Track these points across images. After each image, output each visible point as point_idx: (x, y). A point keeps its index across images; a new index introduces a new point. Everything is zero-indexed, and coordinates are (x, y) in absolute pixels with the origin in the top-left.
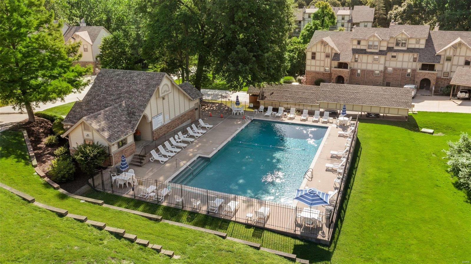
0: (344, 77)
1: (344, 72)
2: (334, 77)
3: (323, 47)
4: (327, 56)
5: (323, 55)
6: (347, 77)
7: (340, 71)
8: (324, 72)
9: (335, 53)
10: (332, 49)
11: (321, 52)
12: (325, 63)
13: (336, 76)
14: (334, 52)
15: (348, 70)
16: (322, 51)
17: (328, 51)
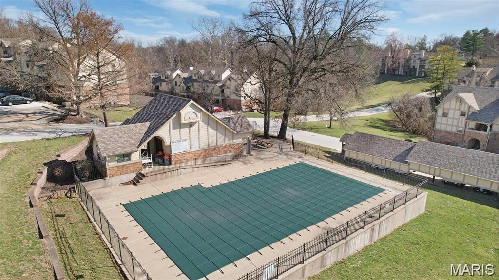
0: (480, 141)
1: (482, 135)
2: (467, 139)
3: (458, 103)
4: (463, 114)
5: (458, 113)
6: (485, 142)
7: (476, 133)
8: (457, 133)
9: (473, 112)
10: (470, 107)
11: (455, 109)
12: (458, 122)
13: (470, 138)
14: (472, 110)
15: (487, 133)
16: (457, 108)
17: (464, 108)
